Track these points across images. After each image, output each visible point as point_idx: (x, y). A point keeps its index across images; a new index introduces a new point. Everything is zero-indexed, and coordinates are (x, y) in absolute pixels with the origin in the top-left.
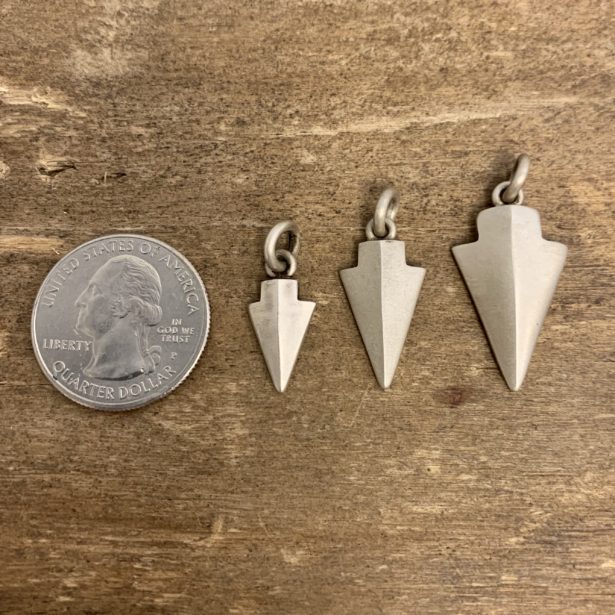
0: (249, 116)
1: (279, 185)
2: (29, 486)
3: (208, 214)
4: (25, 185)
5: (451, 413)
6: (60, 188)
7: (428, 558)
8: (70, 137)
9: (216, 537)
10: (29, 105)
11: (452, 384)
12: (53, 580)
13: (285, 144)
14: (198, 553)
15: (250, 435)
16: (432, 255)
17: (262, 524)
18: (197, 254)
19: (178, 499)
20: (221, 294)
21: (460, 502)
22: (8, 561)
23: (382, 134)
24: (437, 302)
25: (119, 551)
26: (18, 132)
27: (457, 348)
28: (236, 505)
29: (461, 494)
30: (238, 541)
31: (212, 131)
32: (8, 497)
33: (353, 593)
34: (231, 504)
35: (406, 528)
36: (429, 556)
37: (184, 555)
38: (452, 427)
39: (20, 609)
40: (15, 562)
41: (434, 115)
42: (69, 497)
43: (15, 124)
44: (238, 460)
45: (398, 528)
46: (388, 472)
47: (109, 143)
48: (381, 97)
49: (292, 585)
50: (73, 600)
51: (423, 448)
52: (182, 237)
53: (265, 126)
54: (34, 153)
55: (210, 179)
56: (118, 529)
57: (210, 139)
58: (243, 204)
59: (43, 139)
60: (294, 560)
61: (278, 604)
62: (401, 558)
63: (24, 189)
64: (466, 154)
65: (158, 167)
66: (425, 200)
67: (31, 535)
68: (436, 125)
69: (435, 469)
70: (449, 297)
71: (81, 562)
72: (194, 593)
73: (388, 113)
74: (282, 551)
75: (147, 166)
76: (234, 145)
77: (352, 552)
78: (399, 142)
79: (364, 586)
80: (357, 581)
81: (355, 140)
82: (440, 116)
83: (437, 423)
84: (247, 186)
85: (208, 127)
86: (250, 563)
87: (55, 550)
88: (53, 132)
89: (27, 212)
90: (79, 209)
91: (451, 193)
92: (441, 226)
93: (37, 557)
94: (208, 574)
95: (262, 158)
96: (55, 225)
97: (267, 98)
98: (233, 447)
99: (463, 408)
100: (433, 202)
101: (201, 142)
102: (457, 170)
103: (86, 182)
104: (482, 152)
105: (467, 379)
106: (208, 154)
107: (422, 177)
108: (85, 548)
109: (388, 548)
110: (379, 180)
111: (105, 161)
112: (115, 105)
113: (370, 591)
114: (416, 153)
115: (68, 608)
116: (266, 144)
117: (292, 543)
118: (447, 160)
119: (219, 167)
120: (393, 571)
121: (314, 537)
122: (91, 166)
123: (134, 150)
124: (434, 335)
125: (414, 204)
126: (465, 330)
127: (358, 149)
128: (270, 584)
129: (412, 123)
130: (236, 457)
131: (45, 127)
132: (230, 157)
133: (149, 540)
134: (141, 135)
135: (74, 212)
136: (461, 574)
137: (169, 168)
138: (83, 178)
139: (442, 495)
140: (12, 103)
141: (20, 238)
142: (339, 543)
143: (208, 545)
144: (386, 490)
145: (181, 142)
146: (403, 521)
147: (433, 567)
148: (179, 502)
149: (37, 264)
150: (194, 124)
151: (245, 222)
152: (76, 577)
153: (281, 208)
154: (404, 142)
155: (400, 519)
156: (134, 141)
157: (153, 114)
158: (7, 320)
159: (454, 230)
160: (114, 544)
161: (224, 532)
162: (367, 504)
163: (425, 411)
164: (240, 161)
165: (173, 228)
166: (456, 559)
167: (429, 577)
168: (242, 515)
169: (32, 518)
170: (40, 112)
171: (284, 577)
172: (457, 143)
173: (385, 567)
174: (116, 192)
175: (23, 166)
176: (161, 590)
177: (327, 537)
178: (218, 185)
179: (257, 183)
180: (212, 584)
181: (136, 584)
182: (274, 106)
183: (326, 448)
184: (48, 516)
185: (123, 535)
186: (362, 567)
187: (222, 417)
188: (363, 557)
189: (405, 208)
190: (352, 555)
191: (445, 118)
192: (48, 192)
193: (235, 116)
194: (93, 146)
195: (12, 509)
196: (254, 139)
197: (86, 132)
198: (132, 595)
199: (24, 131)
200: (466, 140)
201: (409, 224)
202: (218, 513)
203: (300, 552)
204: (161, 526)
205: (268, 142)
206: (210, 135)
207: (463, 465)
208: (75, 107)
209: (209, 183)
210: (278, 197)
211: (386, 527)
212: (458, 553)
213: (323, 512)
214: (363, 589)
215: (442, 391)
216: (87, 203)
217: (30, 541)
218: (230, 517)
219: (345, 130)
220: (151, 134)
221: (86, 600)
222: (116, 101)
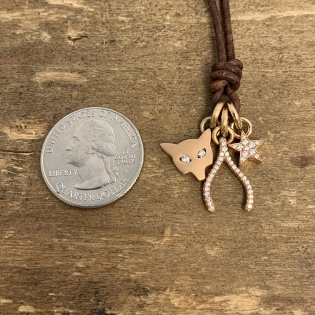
0: (182, 12)
1: (199, 47)
2: (57, 209)
3: (160, 62)
4: (60, 45)
5: (302, 171)
6: (79, 47)
7: (291, 253)
8: (85, 21)
9: (166, 239)
10: (62, 5)
11: (301, 155)
12: (70, 262)
13: (202, 26)
14: (156, 248)
15: (185, 181)
16: (287, 84)
17: (193, 232)
18: (154, 83)
19: (144, 216)
20: (167, 104)
21: (308, 221)
22: (44, 251)
23: (256, 21)
24: (290, 110)
25: (109, 246)
26: (56, 18)
27: (303, 135)
28: (178, 221)
29: (309, 216)
30: (179, 241)
31: (162, 19)
32: (45, 215)
33: (248, 273)
34: (175, 220)
35: (278, 235)
36: (292, 252)
37: (148, 249)
38: (302, 179)
39: (51, 279)
40: (48, 252)
41: (284, 12)
42: (81, 215)
43: (54, 14)
44: (179, 195)
45: (273, 235)
46: (266, 203)
47: (106, 25)
48: (254, 2)
49: (212, 267)
50: (81, 275)
51: (286, 190)
52: (146, 74)
53: (191, 17)
54: (65, 29)
55: (161, 44)
56: (109, 233)
57: (161, 23)
58: (179, 56)
59: (70, 22)
60: (212, 253)
61: (204, 279)
62: (275, 253)
63: (59, 48)
64: (302, 32)
65: (133, 38)
66: (281, 56)
67: (58, 237)
68: (285, 17)
69: (293, 202)
70: (297, 107)
71: (87, 252)
72: (154, 272)
73: (258, 11)
74: (206, 247)
75: (127, 37)
76: (174, 26)
77: (247, 249)
78: (265, 26)
79: (254, 269)
80: (250, 266)
81: (240, 24)
82: (287, 13)
83: (294, 176)
84: (182, 48)
85: (160, 17)
86: (187, 255)
87: (71, 245)
88: (75, 18)
89: (61, 59)
90: (89, 59)
91: (295, 52)
92: (291, 69)
93: (61, 249)
94: (162, 261)
95: (189, 33)
96: (76, 66)
97: (192, 2)
98: (176, 187)
99: (308, 168)
100: (286, 57)
101: (156, 25)
102: (298, 40)
103: (94, 45)
104: (311, 31)
105: (310, 152)
106: (160, 30)
107: (279, 44)
108: (89, 244)
109: (268, 247)
110: (254, 45)
111: (104, 34)
112: (110, 5)
113: (258, 271)
114: (275, 32)
115: (79, 279)
116: (191, 26)
117: (211, 243)
118: (292, 35)
119: (166, 37)
120: (271, 260)
121: (224, 240)
122: (96, 37)
123: (120, 29)
124: (289, 128)
125: (275, 57)
126: (307, 125)
127: (242, 29)
128: (199, 267)
129: (272, 16)
130: (178, 193)
131: (71, 16)
132: (172, 33)
133: (127, 240)
134: (123, 21)
135: (87, 60)
136: (311, 263)
137: (139, 38)
138: (92, 42)
139: (298, 216)
140: (53, 4)
141: (56, 73)
142: (239, 243)
143: (162, 244)
144: (265, 213)
145: (146, 25)
146: (276, 231)
147: (294, 258)
148: (145, 218)
149: (66, 87)
150: (153, 16)
151: (180, 66)
152: (84, 261)
153: (200, 59)
154: (267, 26)
155: (274, 230)
156: (120, 24)
157: (130, 10)
158: (47, 117)
159: (298, 72)
160: (107, 242)
161: (171, 236)
162: (255, 221)
163: (286, 170)
164: (178, 35)
165: (141, 69)
166: (308, 254)
167: (293, 264)
168: (181, 226)
169: (59, 227)
170: (68, 8)
171: (207, 263)
172: (297, 26)
173: (266, 258)
174: (110, 50)
175: (59, 36)
176: (134, 270)
177: (232, 240)
178: (166, 47)
179: (187, 46)
180: (164, 267)
181: (119, 266)
182: (196, 7)
183: (229, 189)
184: (68, 226)
185: (112, 237)
186: (253, 258)
187: (169, 170)
188: (253, 252)
189: (270, 59)
190: (246, 250)
191: (289, 14)
192: (73, 50)
193: (175, 12)
194: (98, 26)
195: (47, 221)
196: (185, 24)
197: (94, 19)
198: (117, 272)
199: (59, 18)
200: (302, 25)
201: (272, 68)
202: (168, 225)
203: (216, 248)
204: (134, 232)
205: (193, 25)
206: (161, 21)
207: (309, 200)
208: (87, 6)
209: (160, 46)
210: (198, 53)
211: (266, 235)
212: (309, 250)
213: (229, 226)
214: (254, 271)
215: (295, 158)
216: (94, 55)
217: (57, 240)
218: (175, 227)
219: (235, 19)
220: (129, 20)
221: (89, 275)
222: (111, 3)
